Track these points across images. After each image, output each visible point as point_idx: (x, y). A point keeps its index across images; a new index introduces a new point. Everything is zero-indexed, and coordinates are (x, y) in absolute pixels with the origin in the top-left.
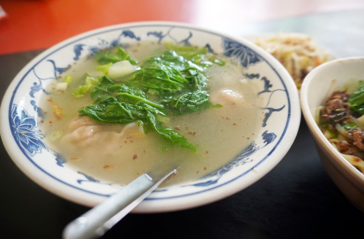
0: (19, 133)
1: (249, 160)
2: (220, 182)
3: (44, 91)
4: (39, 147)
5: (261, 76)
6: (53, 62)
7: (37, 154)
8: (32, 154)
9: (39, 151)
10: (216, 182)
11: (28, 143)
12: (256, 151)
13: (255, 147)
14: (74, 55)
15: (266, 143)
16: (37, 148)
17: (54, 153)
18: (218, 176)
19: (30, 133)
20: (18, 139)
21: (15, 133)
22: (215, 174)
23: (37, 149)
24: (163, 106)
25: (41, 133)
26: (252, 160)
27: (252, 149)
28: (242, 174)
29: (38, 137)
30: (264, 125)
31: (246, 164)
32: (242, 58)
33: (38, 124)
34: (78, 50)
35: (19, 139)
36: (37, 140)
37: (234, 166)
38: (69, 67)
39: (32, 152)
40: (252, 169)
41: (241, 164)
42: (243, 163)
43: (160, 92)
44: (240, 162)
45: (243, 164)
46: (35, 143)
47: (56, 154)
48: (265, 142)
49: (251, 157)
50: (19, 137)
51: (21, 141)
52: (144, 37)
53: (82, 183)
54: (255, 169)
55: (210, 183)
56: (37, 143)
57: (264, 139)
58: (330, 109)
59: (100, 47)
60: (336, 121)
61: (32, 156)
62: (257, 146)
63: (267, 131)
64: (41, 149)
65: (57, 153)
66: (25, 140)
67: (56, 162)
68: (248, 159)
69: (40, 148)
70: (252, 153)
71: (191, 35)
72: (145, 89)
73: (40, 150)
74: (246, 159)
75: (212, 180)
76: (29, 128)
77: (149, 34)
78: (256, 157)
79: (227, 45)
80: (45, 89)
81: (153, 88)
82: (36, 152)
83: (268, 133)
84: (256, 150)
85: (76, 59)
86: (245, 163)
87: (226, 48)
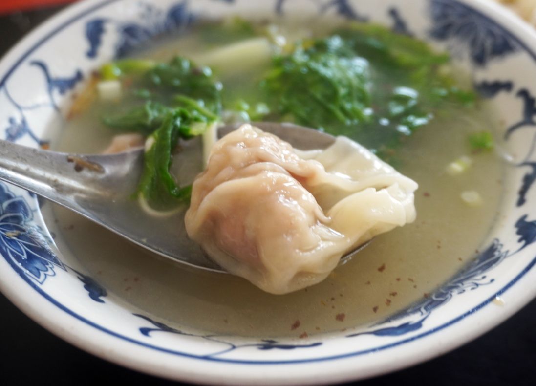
0: (3, 235)
1: (487, 280)
2: (427, 326)
3: (32, 136)
4: (48, 264)
5: (518, 87)
6: (42, 66)
7: (48, 277)
8: (41, 280)
9: (50, 272)
10: (418, 325)
11: (25, 257)
12: (500, 260)
13: (499, 251)
14: (84, 45)
15: (523, 242)
16: (44, 265)
17: (77, 275)
18: (422, 314)
19: (23, 233)
20: (4, 248)
22: (416, 310)
23: (45, 269)
26: (492, 281)
27: (493, 255)
28: (471, 311)
30: (521, 202)
31: (480, 288)
32: (474, 43)
33: (32, 212)
34: (95, 32)
35: (6, 247)
37: (455, 292)
38: (79, 75)
39: (38, 276)
40: (492, 298)
41: (470, 288)
42: (475, 286)
44: (467, 285)
45: (473, 289)
46: (38, 254)
48: (520, 241)
49: (491, 273)
50: (7, 245)
51: (12, 252)
53: (151, 333)
54: (498, 298)
55: (406, 328)
56: (41, 255)
57: (518, 233)
59: (143, 23)
61: (41, 283)
62: (503, 250)
63: (525, 217)
64: (53, 267)
65: (83, 276)
66: (18, 250)
67: (86, 293)
68: (484, 277)
69: (50, 266)
70: (494, 265)
73: (51, 268)
74: (479, 277)
75: (410, 322)
76: (18, 223)
78: (501, 273)
82: (46, 275)
83: (529, 219)
84: (502, 257)
85: (92, 54)
86: (477, 285)
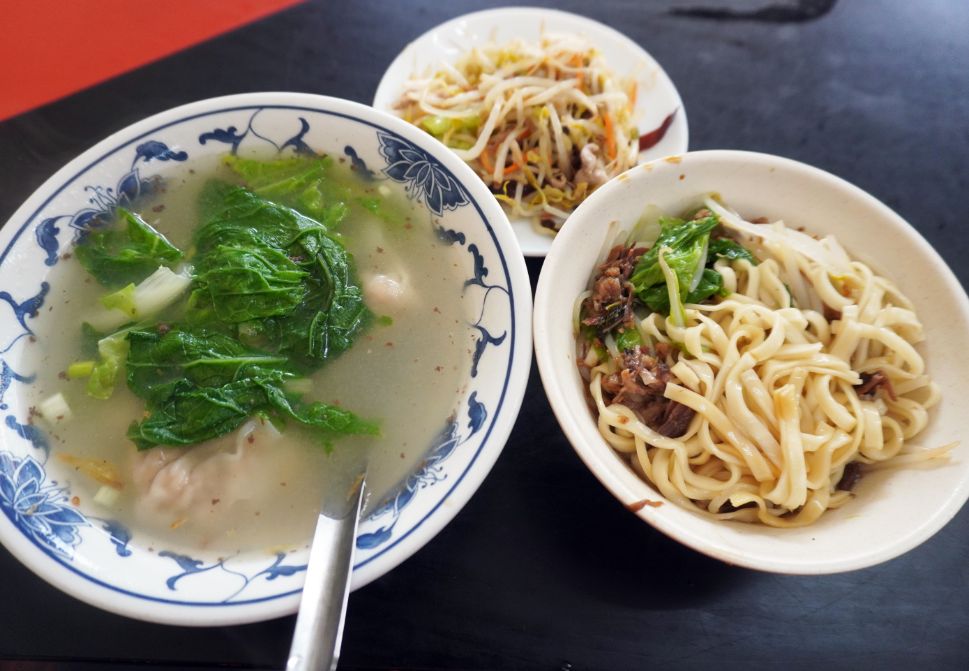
0: (24, 516)
3: (18, 377)
4: (72, 529)
5: (468, 242)
7: (77, 549)
8: (70, 555)
9: (77, 539)
11: (50, 531)
12: (454, 447)
13: (456, 432)
14: (43, 254)
15: (471, 429)
16: (69, 533)
17: (102, 523)
19: (41, 502)
20: (29, 531)
21: (17, 518)
23: (71, 537)
24: (287, 359)
25: (57, 487)
26: (446, 476)
29: (59, 502)
30: (474, 373)
32: (428, 189)
33: (42, 467)
34: (48, 237)
35: (30, 529)
36: (60, 510)
38: (45, 287)
42: (434, 481)
43: (264, 324)
46: (62, 520)
47: (107, 525)
48: (469, 426)
50: (30, 525)
51: (37, 533)
52: (195, 150)
56: (64, 521)
57: (469, 413)
58: (598, 301)
59: (95, 207)
60: (605, 331)
61: (72, 559)
63: (475, 395)
64: (78, 530)
65: (107, 522)
67: (115, 547)
68: (441, 469)
69: (75, 531)
71: (306, 127)
72: (230, 327)
73: (77, 534)
76: (34, 492)
77: (203, 139)
79: (391, 151)
80: (19, 374)
81: (246, 321)
82: (74, 547)
83: (477, 399)
84: (456, 444)
85: (50, 262)
86: (436, 479)
87: (392, 161)
